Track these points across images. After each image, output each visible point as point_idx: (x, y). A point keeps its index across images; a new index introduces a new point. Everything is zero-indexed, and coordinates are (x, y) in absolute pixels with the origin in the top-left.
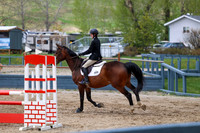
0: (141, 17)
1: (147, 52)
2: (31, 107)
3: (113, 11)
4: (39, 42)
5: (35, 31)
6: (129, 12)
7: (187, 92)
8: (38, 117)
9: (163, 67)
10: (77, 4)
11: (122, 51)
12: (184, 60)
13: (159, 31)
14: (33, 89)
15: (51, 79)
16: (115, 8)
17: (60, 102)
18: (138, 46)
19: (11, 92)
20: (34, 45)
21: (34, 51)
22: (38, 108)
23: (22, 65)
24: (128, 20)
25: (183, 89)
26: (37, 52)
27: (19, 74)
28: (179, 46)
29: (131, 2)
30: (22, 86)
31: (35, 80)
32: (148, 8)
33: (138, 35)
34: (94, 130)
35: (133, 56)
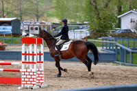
0: (101, 12)
1: (106, 36)
2: (26, 73)
3: (83, 7)
4: (32, 29)
5: (29, 21)
6: (93, 8)
7: (133, 63)
8: (31, 80)
9: (117, 46)
10: (58, 2)
11: (88, 35)
12: (131, 41)
13: (114, 21)
14: (27, 61)
15: (40, 54)
16: (84, 5)
17: (46, 70)
18: (100, 31)
19: (13, 63)
20: (28, 31)
21: (28, 35)
22: (31, 74)
23: (20, 44)
24: (93, 14)
25: (131, 61)
26: (31, 36)
27: (18, 50)
28: (128, 31)
29: (95, 2)
30: (20, 59)
31: (29, 54)
32: (107, 6)
33: (100, 24)
34: (69, 89)
35: (96, 38)
